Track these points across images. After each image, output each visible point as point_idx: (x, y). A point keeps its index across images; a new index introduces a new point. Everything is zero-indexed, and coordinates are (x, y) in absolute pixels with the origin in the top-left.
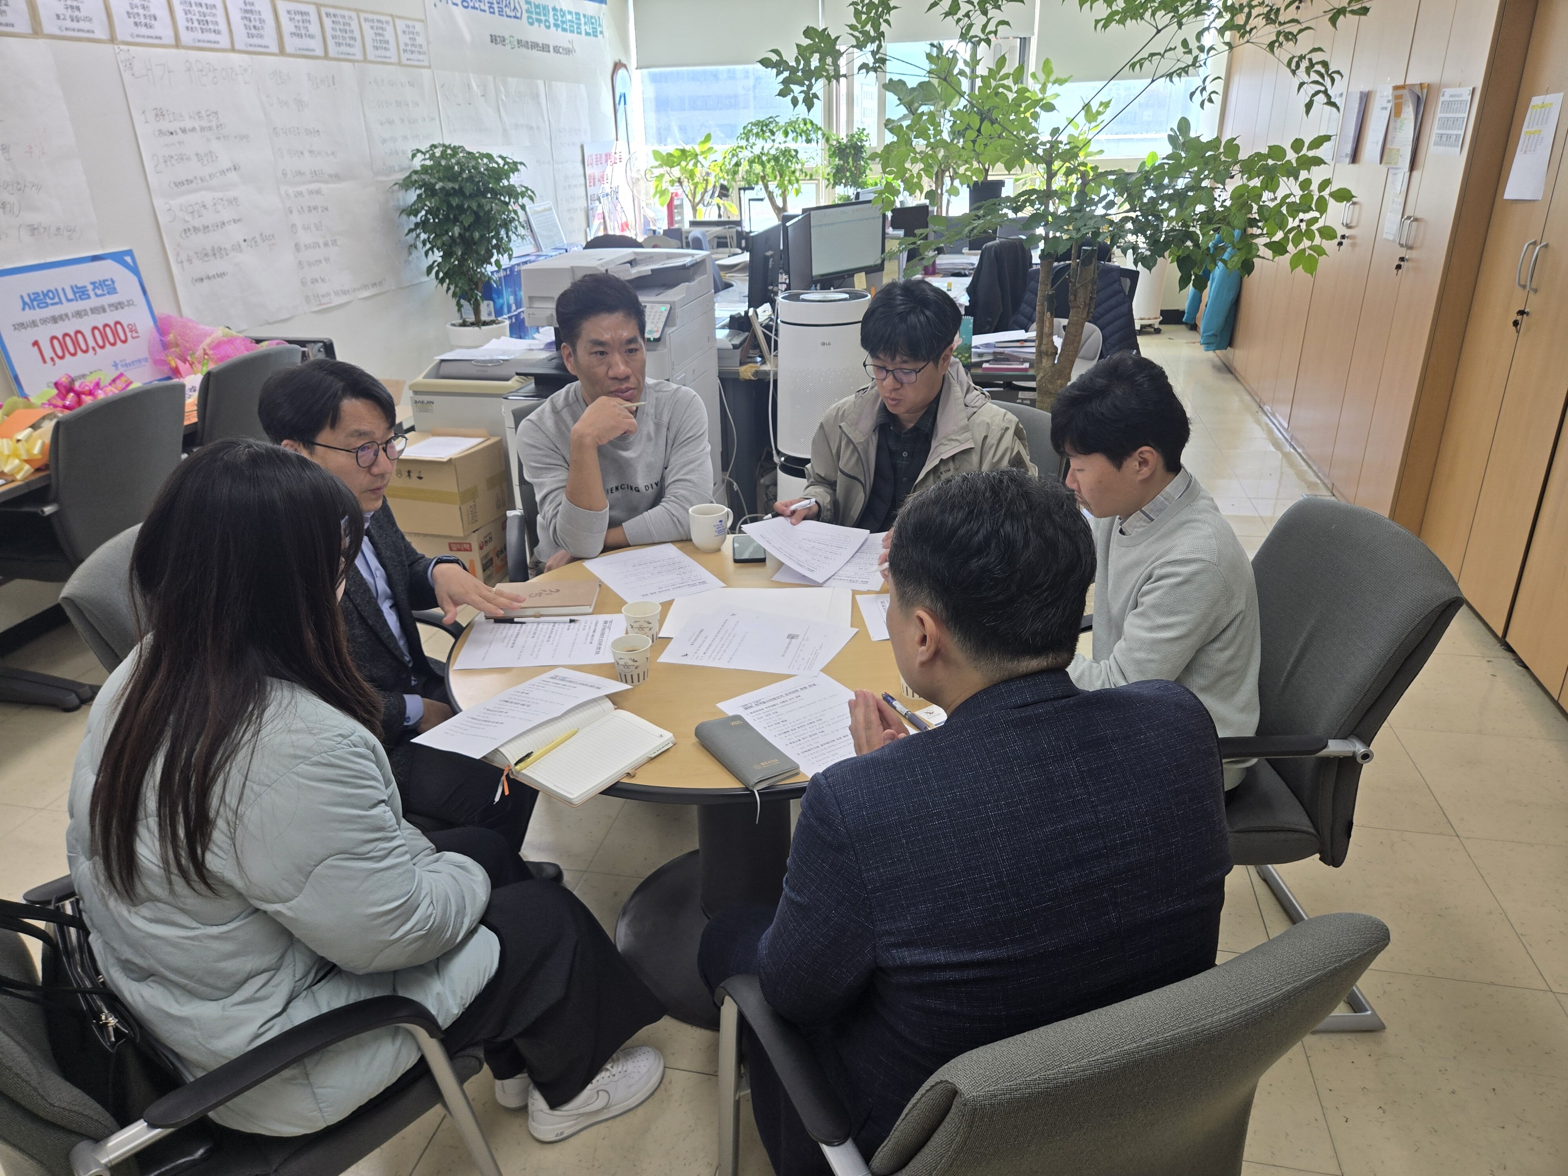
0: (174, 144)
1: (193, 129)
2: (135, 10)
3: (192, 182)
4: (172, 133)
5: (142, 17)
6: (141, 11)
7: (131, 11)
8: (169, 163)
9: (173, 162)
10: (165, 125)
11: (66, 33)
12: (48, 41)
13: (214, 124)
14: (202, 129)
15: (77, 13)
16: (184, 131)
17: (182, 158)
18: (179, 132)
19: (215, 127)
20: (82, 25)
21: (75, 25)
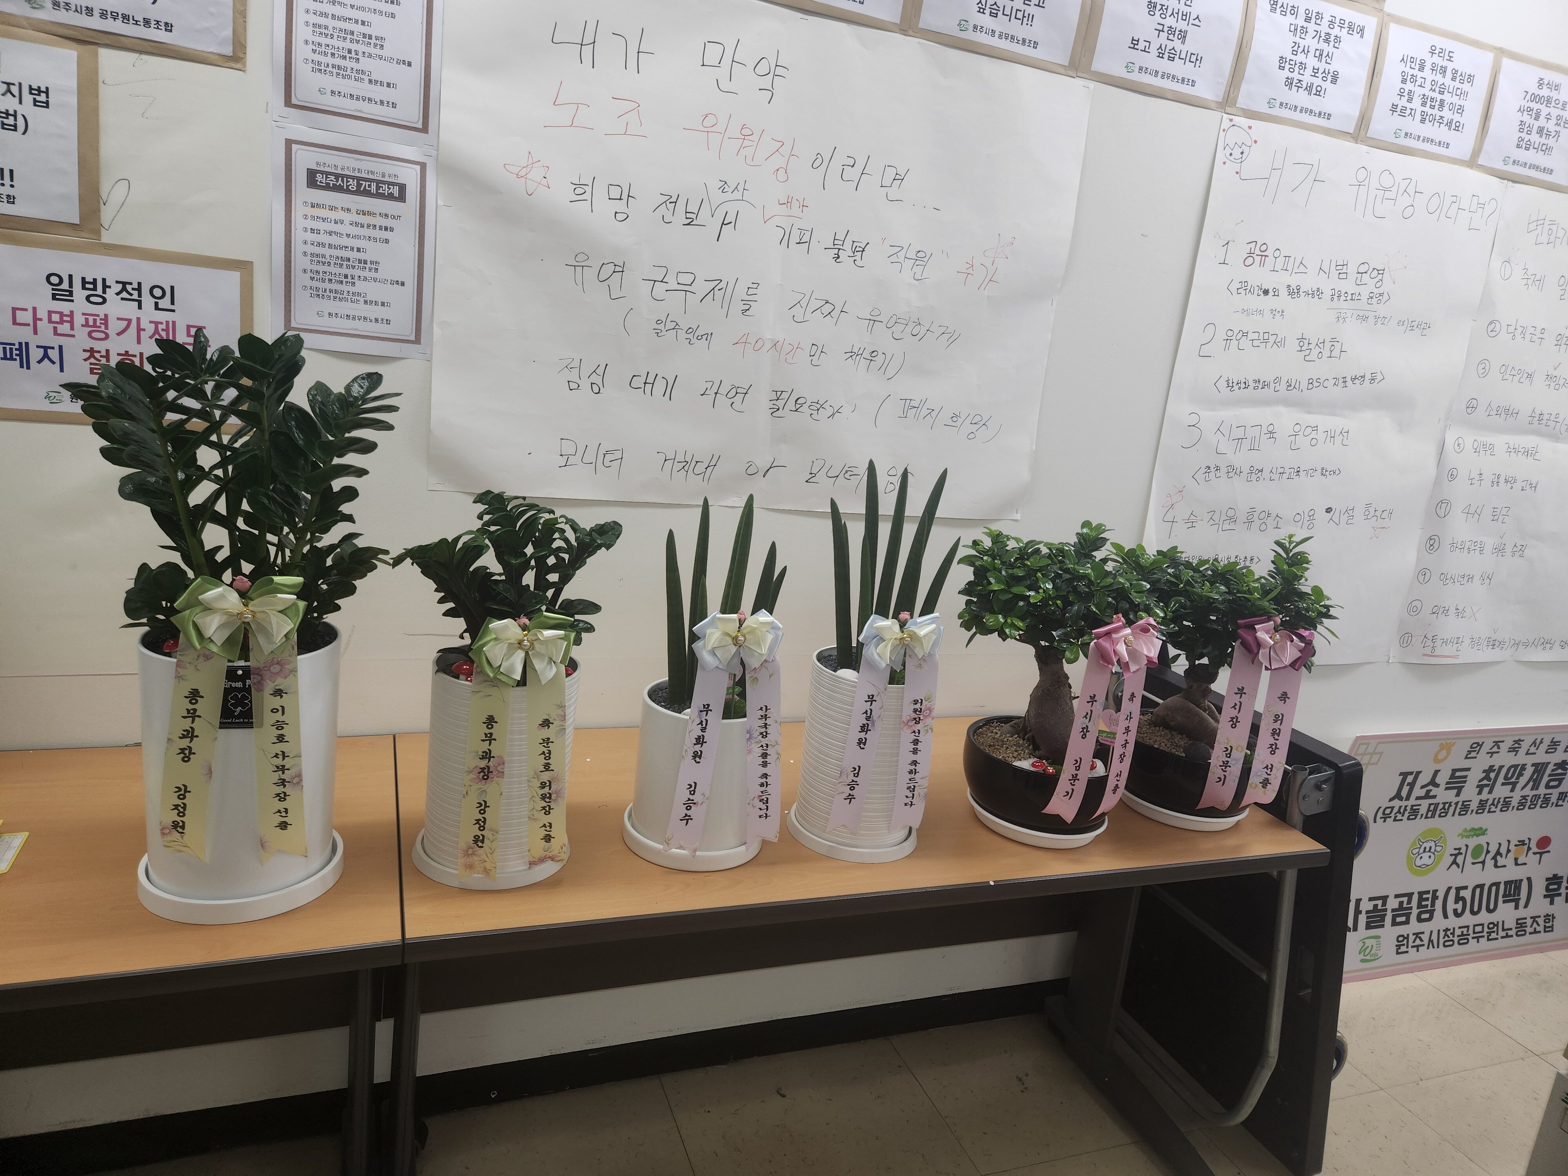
0: (1261, 312)
1: (1317, 293)
2: (1300, 58)
3: (1266, 385)
4: (1266, 292)
5: (1309, 71)
6: (1311, 62)
7: (1290, 56)
8: (1234, 343)
9: (1245, 343)
10: (1259, 276)
11: (1136, 77)
12: (1092, 85)
13: (1365, 292)
14: (1336, 295)
15: (1177, 44)
16: (1294, 292)
17: (1266, 339)
18: (1284, 292)
19: (1364, 297)
20: (1177, 68)
21: (1164, 65)
